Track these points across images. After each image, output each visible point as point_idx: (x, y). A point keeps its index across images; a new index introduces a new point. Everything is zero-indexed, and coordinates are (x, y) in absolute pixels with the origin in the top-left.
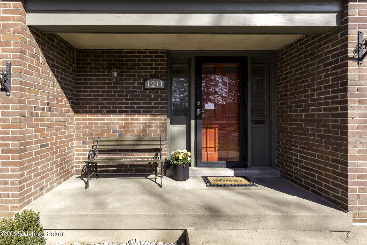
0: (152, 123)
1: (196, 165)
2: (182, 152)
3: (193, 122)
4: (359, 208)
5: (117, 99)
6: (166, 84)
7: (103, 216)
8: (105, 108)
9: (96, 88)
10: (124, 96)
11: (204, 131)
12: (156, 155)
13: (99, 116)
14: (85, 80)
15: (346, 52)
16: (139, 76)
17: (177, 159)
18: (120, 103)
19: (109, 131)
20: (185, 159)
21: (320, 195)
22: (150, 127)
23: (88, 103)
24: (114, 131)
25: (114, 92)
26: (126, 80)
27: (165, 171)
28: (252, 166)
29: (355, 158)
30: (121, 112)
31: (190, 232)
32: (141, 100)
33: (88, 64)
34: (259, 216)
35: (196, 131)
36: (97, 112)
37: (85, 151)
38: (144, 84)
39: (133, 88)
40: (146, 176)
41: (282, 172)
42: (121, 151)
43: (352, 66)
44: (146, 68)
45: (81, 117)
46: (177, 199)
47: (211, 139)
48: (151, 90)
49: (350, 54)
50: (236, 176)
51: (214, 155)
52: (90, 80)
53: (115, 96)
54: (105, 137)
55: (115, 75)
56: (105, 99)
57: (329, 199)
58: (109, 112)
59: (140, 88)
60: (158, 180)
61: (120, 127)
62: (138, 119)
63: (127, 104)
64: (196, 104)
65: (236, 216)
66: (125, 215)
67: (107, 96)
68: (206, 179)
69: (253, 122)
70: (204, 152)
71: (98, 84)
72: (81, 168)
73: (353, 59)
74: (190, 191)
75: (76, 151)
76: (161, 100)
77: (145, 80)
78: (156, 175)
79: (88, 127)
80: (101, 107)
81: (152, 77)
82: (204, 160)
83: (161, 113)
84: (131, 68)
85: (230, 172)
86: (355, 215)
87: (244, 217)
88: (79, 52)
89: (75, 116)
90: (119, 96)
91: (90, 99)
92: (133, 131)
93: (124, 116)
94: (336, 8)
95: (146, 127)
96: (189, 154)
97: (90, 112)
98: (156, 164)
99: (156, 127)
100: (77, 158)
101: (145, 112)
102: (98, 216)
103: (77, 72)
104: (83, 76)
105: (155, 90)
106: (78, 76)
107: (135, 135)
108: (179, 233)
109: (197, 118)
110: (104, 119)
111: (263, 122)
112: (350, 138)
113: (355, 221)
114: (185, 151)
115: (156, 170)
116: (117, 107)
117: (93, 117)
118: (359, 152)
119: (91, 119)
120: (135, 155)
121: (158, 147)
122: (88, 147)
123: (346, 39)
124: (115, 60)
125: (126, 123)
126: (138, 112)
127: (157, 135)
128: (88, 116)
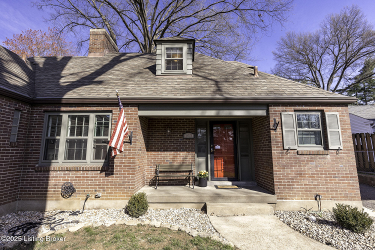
0: (187, 156)
1: (212, 180)
2: (203, 172)
3: (209, 155)
4: (280, 193)
5: (169, 144)
6: (194, 136)
7: (170, 196)
8: (162, 148)
9: (158, 138)
10: (172, 142)
11: (216, 161)
12: (190, 174)
13: (159, 153)
14: (152, 134)
15: (269, 126)
16: (180, 132)
17: (201, 175)
18: (170, 146)
19: (164, 161)
20: (205, 175)
21: (268, 190)
22: (186, 159)
23: (153, 146)
24: (167, 161)
25: (167, 140)
26: (174, 134)
27: (194, 183)
28: (242, 180)
29: (277, 171)
30: (171, 151)
31: (207, 203)
32: (181, 144)
33: (154, 125)
34: (237, 197)
35: (211, 161)
36: (158, 151)
37: (151, 172)
38: (183, 136)
39: (177, 138)
40: (185, 185)
41: (257, 183)
42: (171, 172)
43: (273, 132)
44: (184, 127)
45: (150, 153)
46: (201, 192)
47: (219, 165)
48: (187, 139)
49: (271, 128)
50: (233, 185)
51: (221, 174)
52: (155, 134)
53: (167, 142)
54: (162, 164)
55: (169, 132)
56: (162, 144)
57: (270, 191)
58: (164, 151)
59: (181, 138)
60: (192, 187)
61: (170, 159)
62: (180, 154)
63: (174, 146)
64: (211, 146)
65: (227, 197)
66: (182, 196)
67: (164, 142)
68: (216, 187)
69: (242, 156)
70: (215, 172)
71: (159, 136)
72: (149, 181)
73: (273, 129)
74: (208, 190)
75: (147, 172)
76: (192, 144)
77: (183, 134)
78: (190, 185)
79: (153, 159)
80: (160, 148)
81: (187, 132)
82: (216, 177)
83: (192, 151)
84: (176, 127)
85: (230, 183)
86: (278, 196)
87: (230, 197)
88: (149, 120)
89: (147, 153)
90: (170, 142)
91: (155, 144)
92: (177, 161)
93: (172, 153)
94: (266, 108)
95: (184, 159)
96: (207, 173)
97: (154, 151)
98: (189, 179)
99: (189, 159)
100: (147, 176)
101: (183, 151)
102: (168, 197)
103: (148, 129)
104: (152, 131)
105: (189, 139)
106: (149, 131)
107: (178, 163)
108: (203, 205)
109: (211, 153)
110: (161, 154)
111: (248, 156)
112: (274, 162)
113: (278, 199)
114: (205, 171)
115: (189, 182)
116: (168, 148)
117: (156, 153)
118: (278, 168)
119: (155, 155)
120: (178, 174)
121: (191, 169)
122: (153, 169)
123: (269, 121)
124: (168, 123)
125: (173, 157)
126: (180, 151)
127: (190, 163)
128: (153, 153)
